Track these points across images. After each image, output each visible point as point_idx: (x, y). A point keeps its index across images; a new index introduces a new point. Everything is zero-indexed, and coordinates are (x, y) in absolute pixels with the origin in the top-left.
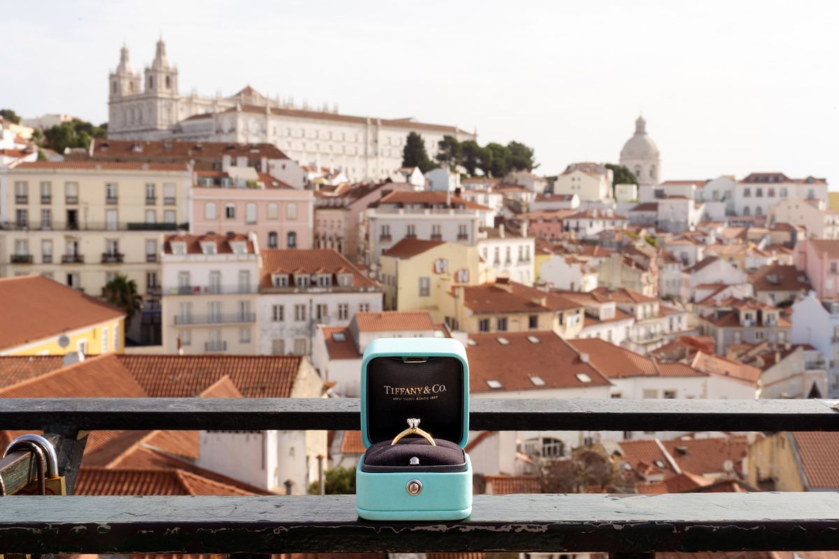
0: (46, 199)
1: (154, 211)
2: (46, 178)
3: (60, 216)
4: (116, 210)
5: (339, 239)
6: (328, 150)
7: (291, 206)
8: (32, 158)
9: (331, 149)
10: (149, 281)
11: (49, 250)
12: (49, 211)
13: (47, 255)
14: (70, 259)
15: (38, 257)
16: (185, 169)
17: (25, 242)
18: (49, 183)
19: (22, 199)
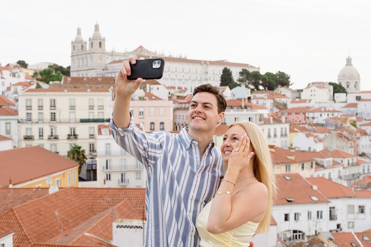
0: (41, 108)
1: (93, 112)
2: (40, 97)
3: (47, 116)
4: (75, 112)
5: (186, 125)
6: (181, 78)
7: (162, 109)
8: (34, 87)
9: (183, 77)
10: (91, 148)
11: (42, 133)
12: (42, 113)
13: (41, 136)
14: (52, 138)
15: (36, 136)
16: (108, 91)
17: (31, 129)
18: (42, 100)
19: (29, 107)
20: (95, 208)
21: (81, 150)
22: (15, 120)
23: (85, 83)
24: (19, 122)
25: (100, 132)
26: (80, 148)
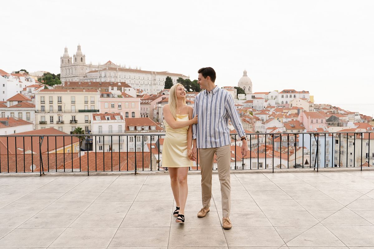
0: (51, 102)
1: (87, 106)
3: (56, 108)
4: (75, 105)
5: (146, 114)
6: (138, 83)
7: (133, 103)
8: (43, 88)
9: (139, 82)
10: (86, 129)
11: (52, 119)
12: (52, 106)
13: (52, 121)
14: (59, 122)
15: (48, 121)
16: (97, 92)
17: (44, 117)
18: (52, 97)
19: (43, 102)
20: (109, 165)
21: (82, 130)
22: (34, 110)
23: (80, 86)
24: (36, 112)
25: (94, 119)
26: (81, 129)
